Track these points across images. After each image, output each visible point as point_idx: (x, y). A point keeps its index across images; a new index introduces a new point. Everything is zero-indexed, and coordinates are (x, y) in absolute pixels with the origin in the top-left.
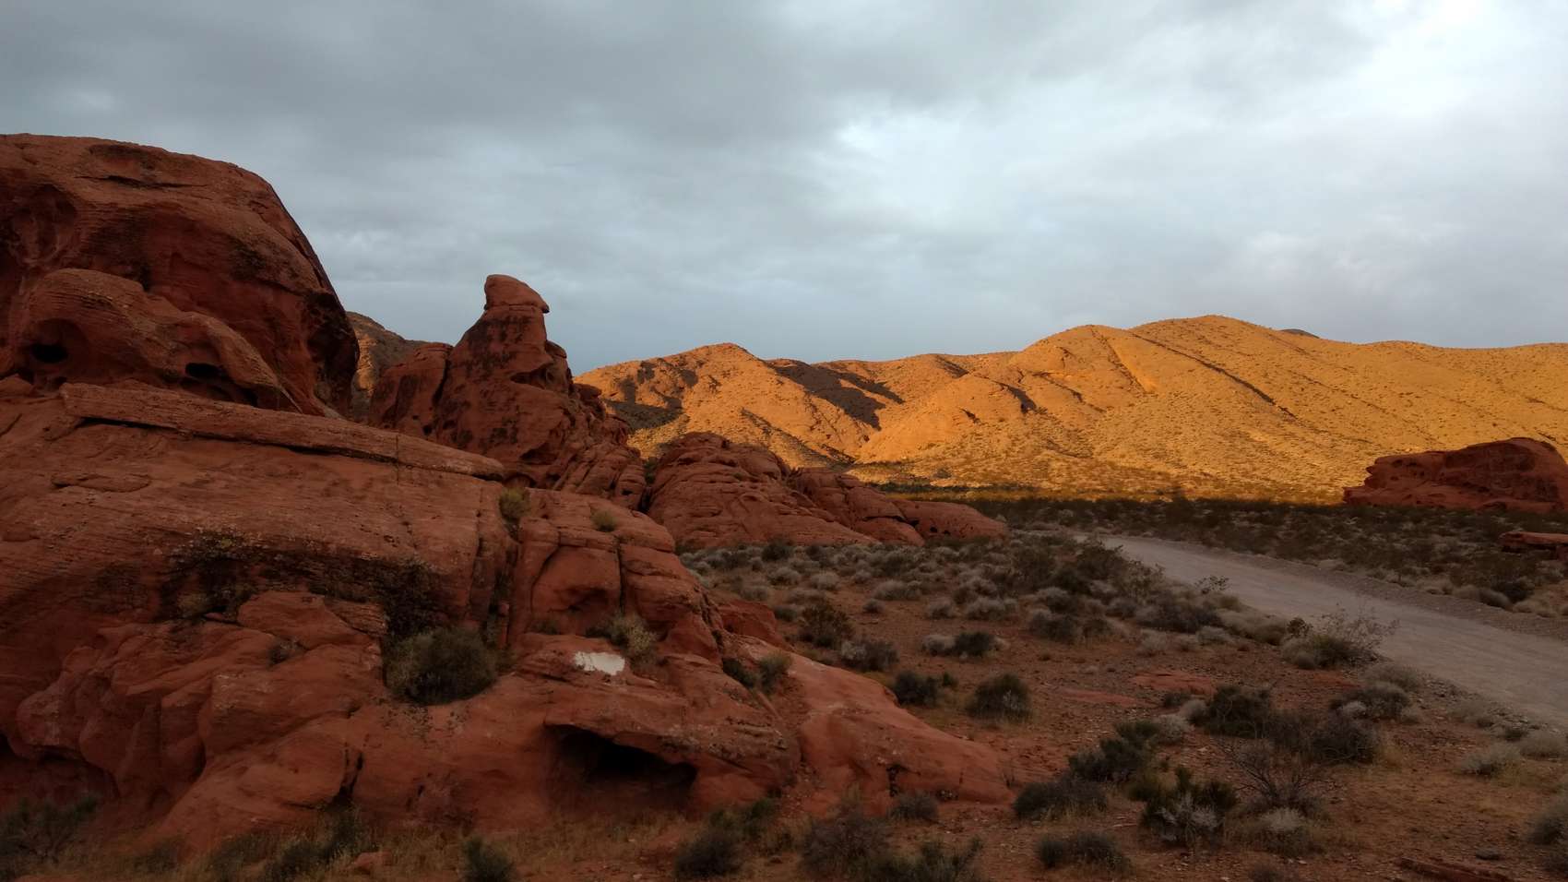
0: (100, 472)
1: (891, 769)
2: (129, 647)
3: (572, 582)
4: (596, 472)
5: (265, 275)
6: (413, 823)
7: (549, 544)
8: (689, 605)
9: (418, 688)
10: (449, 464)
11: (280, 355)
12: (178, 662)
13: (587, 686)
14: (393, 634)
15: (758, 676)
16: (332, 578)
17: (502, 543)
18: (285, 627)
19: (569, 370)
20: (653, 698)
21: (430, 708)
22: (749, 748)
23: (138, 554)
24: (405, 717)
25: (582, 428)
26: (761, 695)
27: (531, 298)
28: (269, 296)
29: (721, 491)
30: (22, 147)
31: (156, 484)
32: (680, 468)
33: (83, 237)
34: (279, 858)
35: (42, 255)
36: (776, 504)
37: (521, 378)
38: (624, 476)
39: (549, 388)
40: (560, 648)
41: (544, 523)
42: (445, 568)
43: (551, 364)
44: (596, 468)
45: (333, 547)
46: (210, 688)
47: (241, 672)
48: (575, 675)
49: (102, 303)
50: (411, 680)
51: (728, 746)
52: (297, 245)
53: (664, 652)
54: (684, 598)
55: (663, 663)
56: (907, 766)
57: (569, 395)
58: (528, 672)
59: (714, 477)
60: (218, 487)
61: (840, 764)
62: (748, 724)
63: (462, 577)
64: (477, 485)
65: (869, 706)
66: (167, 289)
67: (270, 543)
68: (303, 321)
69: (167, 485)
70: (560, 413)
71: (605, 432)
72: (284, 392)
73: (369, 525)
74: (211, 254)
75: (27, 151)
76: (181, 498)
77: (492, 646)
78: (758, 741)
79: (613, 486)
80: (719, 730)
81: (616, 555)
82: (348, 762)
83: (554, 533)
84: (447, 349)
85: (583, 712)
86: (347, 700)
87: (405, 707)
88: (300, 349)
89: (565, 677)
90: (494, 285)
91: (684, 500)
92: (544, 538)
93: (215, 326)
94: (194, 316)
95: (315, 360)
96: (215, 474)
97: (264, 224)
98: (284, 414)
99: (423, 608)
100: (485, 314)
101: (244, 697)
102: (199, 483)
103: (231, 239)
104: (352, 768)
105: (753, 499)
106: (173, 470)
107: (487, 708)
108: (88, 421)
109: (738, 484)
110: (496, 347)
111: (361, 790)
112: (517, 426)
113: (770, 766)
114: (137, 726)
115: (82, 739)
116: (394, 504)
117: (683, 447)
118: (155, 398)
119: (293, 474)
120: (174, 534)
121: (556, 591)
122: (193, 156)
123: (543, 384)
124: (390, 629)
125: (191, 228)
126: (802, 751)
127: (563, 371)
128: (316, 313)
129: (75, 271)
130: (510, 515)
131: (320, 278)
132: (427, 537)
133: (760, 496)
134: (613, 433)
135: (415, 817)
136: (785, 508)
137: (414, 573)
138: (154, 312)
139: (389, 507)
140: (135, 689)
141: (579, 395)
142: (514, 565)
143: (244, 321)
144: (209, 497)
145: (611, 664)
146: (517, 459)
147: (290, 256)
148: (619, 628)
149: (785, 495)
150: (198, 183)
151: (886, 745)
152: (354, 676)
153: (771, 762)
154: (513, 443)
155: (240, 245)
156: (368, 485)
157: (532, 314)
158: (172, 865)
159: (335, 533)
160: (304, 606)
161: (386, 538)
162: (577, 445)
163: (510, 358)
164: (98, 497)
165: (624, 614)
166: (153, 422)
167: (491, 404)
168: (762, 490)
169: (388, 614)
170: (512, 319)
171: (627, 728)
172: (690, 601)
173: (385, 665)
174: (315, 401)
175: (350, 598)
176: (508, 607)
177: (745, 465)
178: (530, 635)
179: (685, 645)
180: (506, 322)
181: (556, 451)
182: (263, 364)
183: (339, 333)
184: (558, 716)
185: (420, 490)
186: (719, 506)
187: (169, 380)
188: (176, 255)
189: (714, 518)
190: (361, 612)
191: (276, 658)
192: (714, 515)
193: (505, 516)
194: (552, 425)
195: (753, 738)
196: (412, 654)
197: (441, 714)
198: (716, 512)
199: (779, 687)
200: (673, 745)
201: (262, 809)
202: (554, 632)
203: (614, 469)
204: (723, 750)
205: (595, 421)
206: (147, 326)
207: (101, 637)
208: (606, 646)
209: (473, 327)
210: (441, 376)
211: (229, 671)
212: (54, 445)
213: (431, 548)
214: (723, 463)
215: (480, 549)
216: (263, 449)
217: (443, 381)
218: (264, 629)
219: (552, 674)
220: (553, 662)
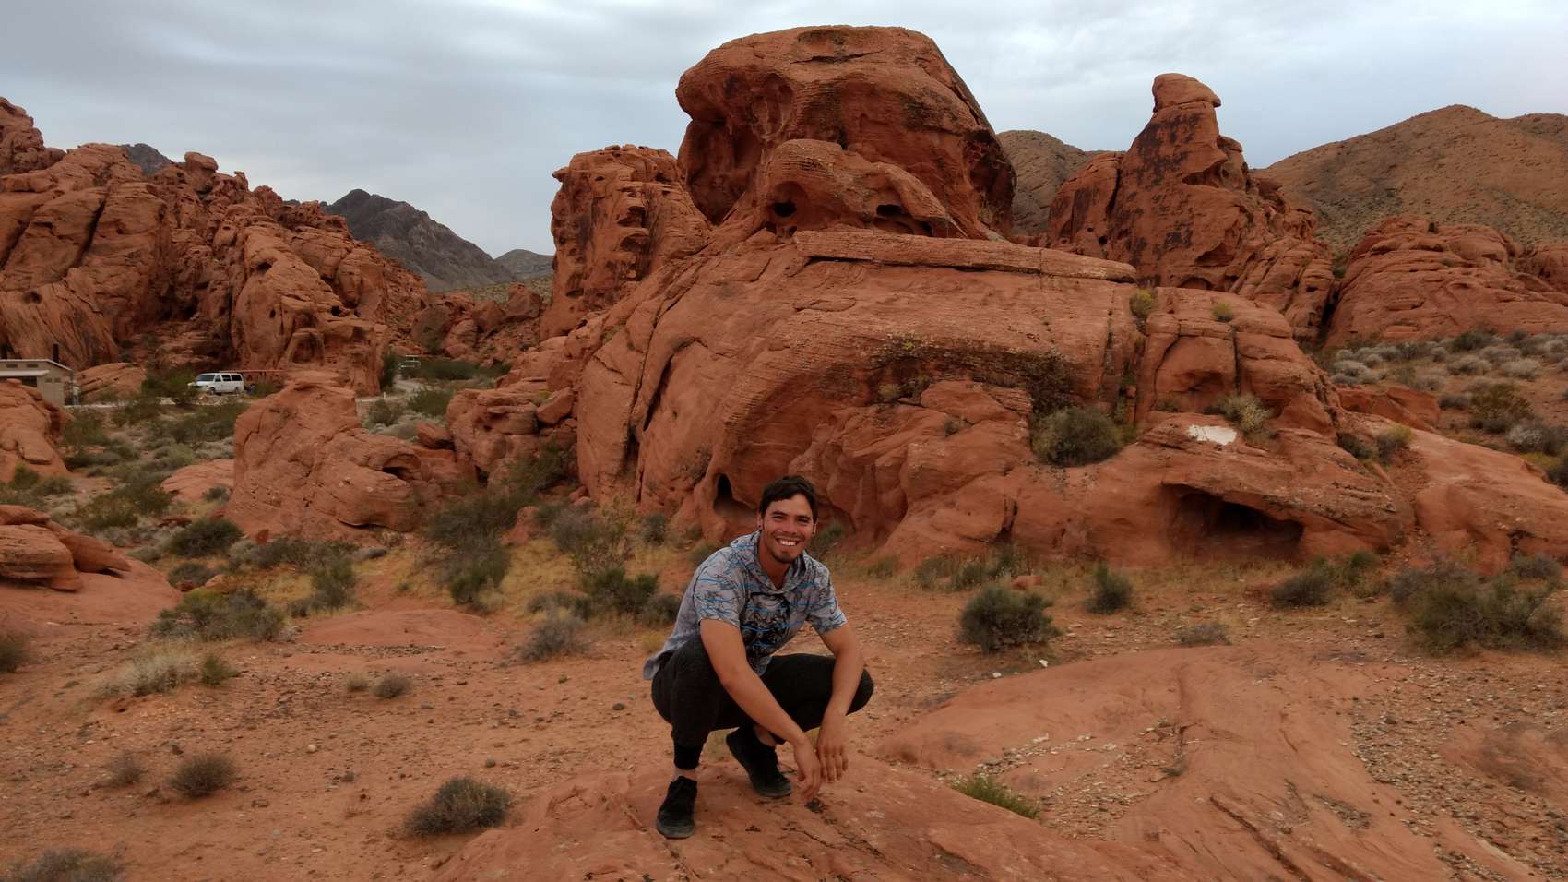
0: (824, 298)
1: (1513, 535)
2: (851, 424)
3: (1189, 367)
4: (1277, 269)
5: (931, 123)
6: (1058, 557)
7: (1169, 335)
8: (1300, 385)
9: (1058, 453)
10: (1085, 271)
11: (948, 190)
12: (883, 434)
13: (1199, 454)
14: (1037, 411)
15: (1374, 449)
16: (987, 370)
17: (1130, 336)
18: (955, 408)
19: (1245, 164)
20: (1261, 465)
21: (1067, 469)
22: (1354, 509)
23: (851, 356)
24: (1048, 475)
25: (1260, 224)
26: (1377, 466)
27: (1200, 94)
28: (935, 140)
29: (1424, 280)
30: (753, 45)
31: (860, 304)
32: (1373, 258)
33: (799, 112)
34: (961, 573)
35: (774, 131)
36: (1495, 290)
37: (1193, 179)
38: (1308, 272)
39: (1224, 186)
40: (1176, 422)
41: (1168, 317)
42: (1077, 358)
43: (1224, 161)
44: (1277, 265)
45: (987, 345)
46: (906, 453)
47: (926, 441)
48: (1189, 444)
49: (815, 165)
50: (1051, 448)
51: (1333, 507)
52: (955, 90)
53: (1278, 426)
54: (1297, 379)
55: (1276, 436)
56: (1532, 532)
57: (1247, 190)
58: (1148, 442)
59: (1414, 266)
60: (902, 304)
61: (1457, 528)
62: (1355, 488)
63: (1092, 365)
64: (1109, 288)
65: (1497, 478)
66: (858, 145)
67: (939, 343)
68: (965, 157)
69: (866, 304)
70: (1235, 211)
71: (1288, 227)
72: (952, 221)
73: (1015, 326)
74: (889, 111)
75: (758, 48)
76: (877, 313)
77: (1118, 423)
78: (1364, 503)
79: (1296, 283)
80: (1325, 493)
81: (1232, 343)
82: (1006, 509)
83: (1174, 325)
84: (1119, 157)
85: (1196, 475)
86: (1004, 462)
87: (1048, 468)
88: (963, 181)
89: (1181, 446)
90: (1161, 85)
91: (1378, 294)
92: (1165, 330)
93: (896, 172)
94: (880, 165)
95: (978, 189)
96: (900, 294)
97: (928, 77)
98: (949, 241)
99: (1062, 391)
100: (1154, 117)
101: (929, 459)
102: (891, 301)
103: (901, 95)
104: (1010, 513)
105: (1465, 286)
106: (870, 292)
107: (1114, 470)
108: (814, 259)
109: (1445, 271)
110: (1166, 150)
111: (1017, 530)
112: (1191, 229)
113: (1377, 526)
114: (861, 481)
115: (828, 489)
116: (1038, 308)
117: (1379, 235)
118: (855, 237)
119: (958, 289)
120: (872, 339)
121: (1176, 375)
122: (871, 27)
123: (1217, 182)
124: (1035, 408)
125: (872, 92)
126: (1416, 516)
127: (1238, 167)
128: (974, 148)
129: (795, 141)
130: (1139, 314)
131: (976, 117)
132: (1063, 333)
133: (1474, 282)
134: (1296, 227)
135: (1059, 553)
136: (1508, 294)
137: (1051, 364)
138: (851, 166)
139: (1034, 311)
140: (857, 453)
141: (1257, 190)
142: (1142, 355)
143: (918, 164)
144: (897, 311)
145: (1223, 435)
146: (1191, 262)
147: (950, 102)
148: (1233, 406)
149: (1509, 279)
150: (876, 50)
151: (1509, 512)
152: (1007, 444)
153: (1377, 522)
154: (1188, 247)
155: (910, 99)
156: (1018, 294)
157: (1203, 110)
158: (891, 575)
159: (989, 334)
160: (968, 391)
161: (1029, 336)
162: (1254, 244)
163: (1181, 159)
164: (823, 316)
165: (1239, 394)
166: (855, 257)
167: (1163, 209)
168: (1478, 276)
169: (1033, 397)
170: (1181, 119)
171: (1236, 488)
172: (1302, 381)
173: (1032, 435)
174: (979, 226)
175: (1003, 385)
176: (1134, 390)
177: (1457, 248)
178: (1154, 413)
179: (1297, 420)
180: (1177, 122)
181: (1232, 252)
182: (934, 199)
183: (995, 163)
184: (1174, 477)
185: (1060, 295)
186: (1421, 297)
187: (865, 221)
188: (863, 115)
189: (1415, 311)
190: (1011, 395)
191: (950, 431)
192: (1414, 307)
193: (1135, 314)
194: (1227, 225)
195: (1359, 502)
196: (1052, 427)
197: (1076, 474)
198: (1417, 304)
199: (1398, 459)
200: (1278, 504)
201: (946, 541)
202: (1175, 410)
203: (1296, 265)
204: (1328, 510)
205: (1276, 216)
206: (847, 179)
207: (833, 417)
208: (1222, 422)
209: (1143, 132)
210: (1113, 186)
211: (918, 441)
212: (793, 280)
213: (1066, 342)
214: (1428, 249)
215: (1109, 342)
216: (935, 270)
217: (1116, 191)
218: (940, 409)
219: (1169, 443)
220: (1169, 434)
